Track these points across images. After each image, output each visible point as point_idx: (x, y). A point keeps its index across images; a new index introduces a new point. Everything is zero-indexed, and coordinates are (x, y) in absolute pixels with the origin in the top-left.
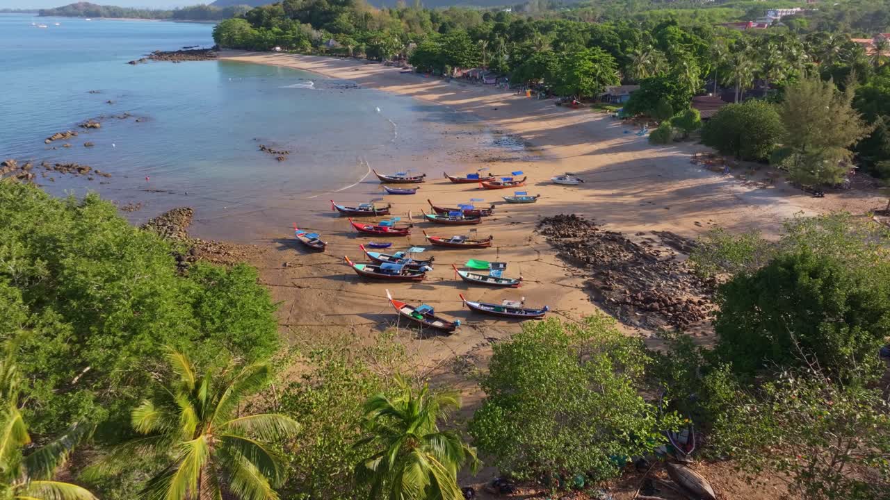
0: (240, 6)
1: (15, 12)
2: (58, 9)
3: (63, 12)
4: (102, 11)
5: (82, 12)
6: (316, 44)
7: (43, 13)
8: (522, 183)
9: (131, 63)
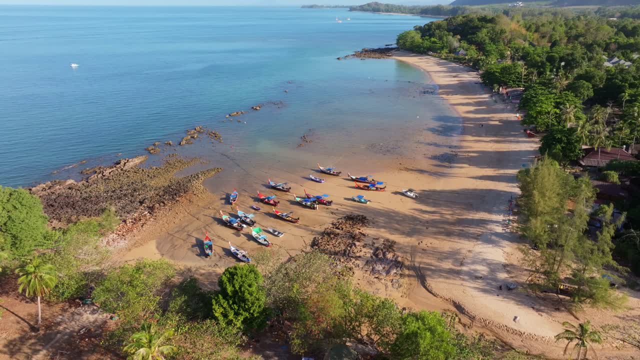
0: (464, 6)
1: (341, 7)
2: (360, 6)
3: (362, 9)
4: (382, 8)
5: (371, 9)
6: (453, 51)
7: (352, 9)
8: (382, 190)
9: (338, 59)
